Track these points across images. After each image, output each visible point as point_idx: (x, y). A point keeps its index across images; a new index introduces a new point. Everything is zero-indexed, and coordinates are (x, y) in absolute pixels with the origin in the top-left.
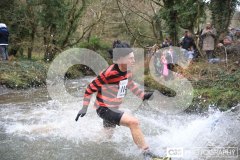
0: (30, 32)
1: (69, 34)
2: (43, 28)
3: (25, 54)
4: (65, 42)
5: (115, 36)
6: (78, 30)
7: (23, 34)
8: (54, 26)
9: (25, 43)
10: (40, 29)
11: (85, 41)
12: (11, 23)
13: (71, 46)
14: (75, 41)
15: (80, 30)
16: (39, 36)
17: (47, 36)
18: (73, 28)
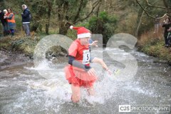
0: (47, 10)
1: (80, 10)
2: (57, 6)
3: (44, 29)
4: (77, 17)
5: (123, 9)
6: (87, 6)
7: (42, 13)
8: (67, 3)
9: (43, 20)
10: (55, 7)
11: (94, 15)
12: (32, 4)
13: (82, 21)
14: (85, 16)
15: (90, 6)
16: (54, 14)
17: (61, 13)
18: (84, 4)
